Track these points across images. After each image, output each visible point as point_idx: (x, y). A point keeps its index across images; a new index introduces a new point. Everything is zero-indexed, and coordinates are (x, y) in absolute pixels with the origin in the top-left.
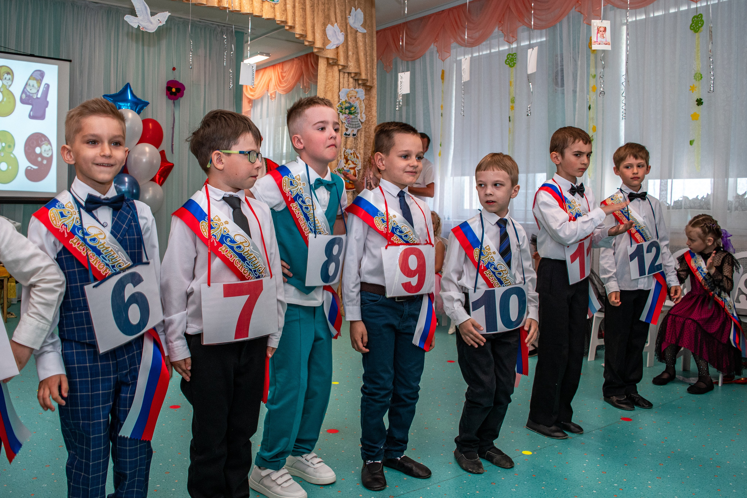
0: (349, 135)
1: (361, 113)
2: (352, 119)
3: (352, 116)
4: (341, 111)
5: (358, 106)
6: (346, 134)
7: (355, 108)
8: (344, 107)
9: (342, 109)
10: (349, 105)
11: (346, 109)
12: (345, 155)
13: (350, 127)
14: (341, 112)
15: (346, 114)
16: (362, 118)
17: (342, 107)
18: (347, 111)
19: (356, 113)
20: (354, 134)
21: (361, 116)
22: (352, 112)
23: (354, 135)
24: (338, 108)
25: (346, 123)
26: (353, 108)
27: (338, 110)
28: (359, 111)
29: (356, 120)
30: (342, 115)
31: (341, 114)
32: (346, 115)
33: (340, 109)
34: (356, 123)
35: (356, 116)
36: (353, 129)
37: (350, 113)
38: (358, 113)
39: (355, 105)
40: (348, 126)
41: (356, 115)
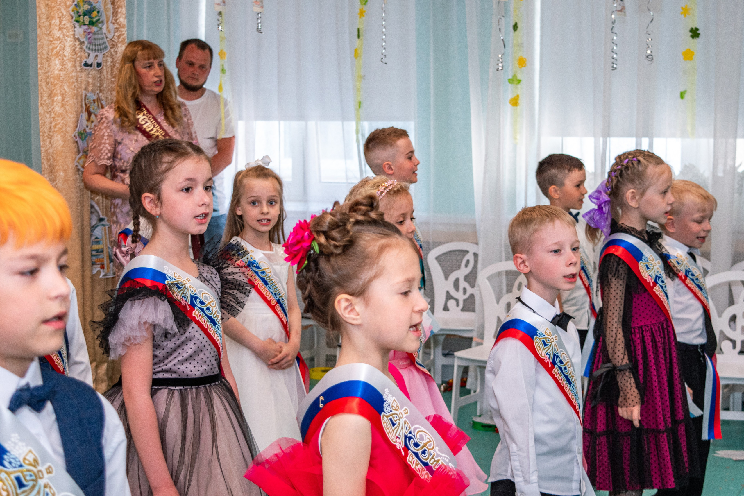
0: (91, 65)
1: (107, 22)
2: (94, 34)
3: (95, 29)
4: (78, 19)
5: (102, 9)
6: (86, 65)
7: (98, 12)
8: (81, 11)
9: (79, 16)
10: (89, 7)
11: (85, 14)
12: (86, 105)
13: (92, 50)
14: (77, 21)
15: (85, 25)
16: (109, 32)
17: (78, 12)
18: (87, 19)
19: (100, 23)
20: (99, 62)
21: (107, 28)
22: (95, 20)
23: (99, 65)
24: (72, 13)
25: (86, 43)
26: (95, 13)
27: (72, 17)
28: (103, 18)
29: (100, 36)
30: (80, 26)
31: (77, 25)
32: (85, 27)
33: (75, 16)
34: (101, 42)
35: (101, 28)
36: (96, 53)
37: (92, 23)
38: (102, 22)
39: (97, 6)
40: (89, 49)
41: (100, 25)
